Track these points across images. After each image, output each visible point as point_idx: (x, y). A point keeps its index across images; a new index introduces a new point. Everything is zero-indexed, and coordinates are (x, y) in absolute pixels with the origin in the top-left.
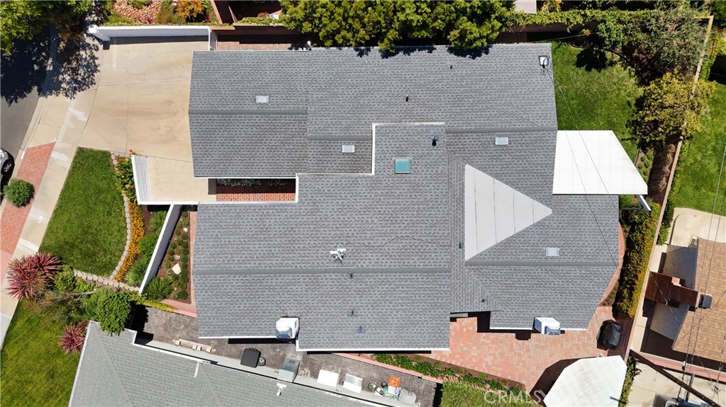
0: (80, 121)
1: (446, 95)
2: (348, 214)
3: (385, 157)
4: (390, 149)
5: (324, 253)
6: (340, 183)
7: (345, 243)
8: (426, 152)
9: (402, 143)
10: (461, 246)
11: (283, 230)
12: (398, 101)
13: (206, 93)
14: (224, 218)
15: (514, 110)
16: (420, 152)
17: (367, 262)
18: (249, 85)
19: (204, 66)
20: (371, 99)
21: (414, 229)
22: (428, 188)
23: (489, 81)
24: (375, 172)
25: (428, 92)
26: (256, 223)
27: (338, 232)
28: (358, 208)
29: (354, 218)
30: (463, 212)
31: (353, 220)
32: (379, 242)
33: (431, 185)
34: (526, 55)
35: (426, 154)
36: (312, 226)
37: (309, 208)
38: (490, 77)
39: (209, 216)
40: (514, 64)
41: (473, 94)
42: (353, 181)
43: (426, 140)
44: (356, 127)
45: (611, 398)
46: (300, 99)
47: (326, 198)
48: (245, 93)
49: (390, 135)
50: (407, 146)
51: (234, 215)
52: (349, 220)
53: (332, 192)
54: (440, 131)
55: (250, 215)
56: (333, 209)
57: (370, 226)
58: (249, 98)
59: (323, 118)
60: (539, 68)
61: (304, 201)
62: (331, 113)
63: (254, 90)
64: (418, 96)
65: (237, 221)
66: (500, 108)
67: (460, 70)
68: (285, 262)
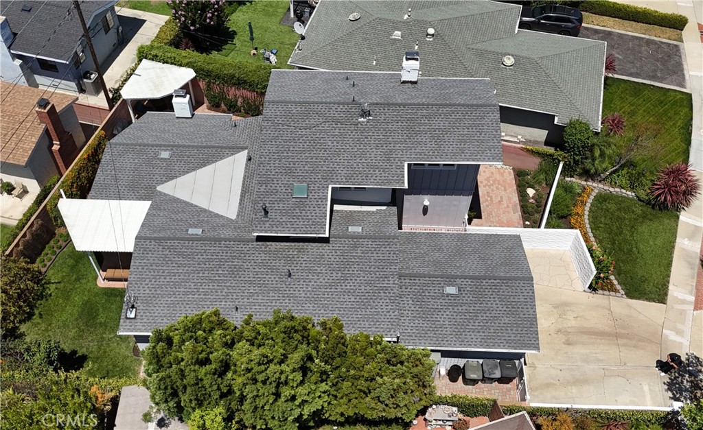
0: (671, 330)
1: (247, 278)
2: (356, 150)
3: (318, 201)
4: (312, 208)
5: (378, 118)
6: (364, 177)
7: (359, 126)
8: (276, 205)
9: (299, 214)
10: (249, 159)
11: (418, 137)
12: (300, 274)
13: (516, 300)
14: (476, 149)
15: (177, 259)
16: (281, 205)
17: (339, 109)
18: (468, 308)
19: (524, 332)
20: (328, 277)
21: (293, 135)
22: (277, 170)
23: (198, 292)
24: (328, 187)
25: (267, 282)
26: (445, 144)
27: (365, 134)
28: (346, 155)
29: (350, 146)
30: (243, 184)
31: (351, 144)
32: (327, 125)
33: (273, 173)
34: (150, 320)
35: (276, 203)
36: (390, 139)
37: (394, 156)
38: (196, 296)
39: (490, 151)
40: (165, 311)
41: (217, 278)
42: (350, 179)
43: (273, 217)
44: (346, 248)
45: (140, 76)
46: (409, 290)
47: (377, 164)
48: (471, 298)
49: (310, 223)
50: (294, 211)
51: (467, 151)
52: (355, 144)
53: (372, 170)
54: (259, 226)
55: (450, 151)
56: (370, 154)
57: (335, 139)
58: (466, 292)
59: (381, 258)
60: (139, 304)
61: (399, 162)
62: (373, 263)
63: (461, 301)
64: (277, 279)
65: (462, 146)
66: (191, 262)
67: (227, 306)
68: (414, 111)
